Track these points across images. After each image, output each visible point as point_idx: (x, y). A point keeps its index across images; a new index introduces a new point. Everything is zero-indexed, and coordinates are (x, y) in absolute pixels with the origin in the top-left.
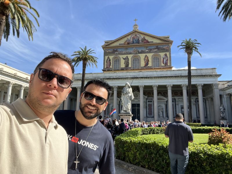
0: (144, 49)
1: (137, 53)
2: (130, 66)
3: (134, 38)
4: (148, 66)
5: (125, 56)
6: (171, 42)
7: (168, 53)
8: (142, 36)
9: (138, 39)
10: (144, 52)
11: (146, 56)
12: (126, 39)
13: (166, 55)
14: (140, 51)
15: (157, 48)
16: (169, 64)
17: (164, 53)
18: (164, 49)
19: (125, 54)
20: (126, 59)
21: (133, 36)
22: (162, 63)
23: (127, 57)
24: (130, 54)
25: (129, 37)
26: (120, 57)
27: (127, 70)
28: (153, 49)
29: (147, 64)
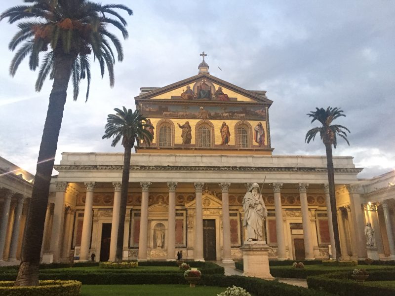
0: (220, 111)
1: (207, 118)
2: (193, 142)
3: (200, 89)
4: (229, 144)
5: (183, 122)
6: (269, 103)
7: (264, 123)
8: (217, 87)
9: (210, 92)
10: (220, 116)
11: (224, 125)
12: (185, 88)
13: (260, 125)
14: (212, 114)
15: (245, 111)
16: (266, 144)
17: (257, 123)
18: (257, 115)
19: (183, 117)
20: (186, 128)
21: (198, 84)
22: (254, 141)
23: (188, 123)
24: (194, 118)
25: (192, 86)
26: (172, 124)
27: (187, 149)
28: (238, 113)
29: (226, 140)
